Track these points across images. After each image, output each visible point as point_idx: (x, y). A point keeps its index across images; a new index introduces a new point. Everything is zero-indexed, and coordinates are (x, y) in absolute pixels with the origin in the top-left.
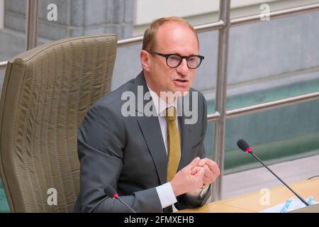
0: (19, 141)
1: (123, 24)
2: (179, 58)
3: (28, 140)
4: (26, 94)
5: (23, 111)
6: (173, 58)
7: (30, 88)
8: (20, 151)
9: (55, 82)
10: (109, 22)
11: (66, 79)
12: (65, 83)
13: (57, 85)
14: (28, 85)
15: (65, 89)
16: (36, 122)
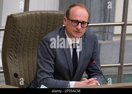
0: (10, 51)
1: (108, 33)
2: (78, 22)
3: (16, 51)
4: (14, 30)
5: (13, 38)
6: (75, 22)
7: (16, 28)
8: (11, 55)
9: (31, 28)
10: (101, 32)
11: (38, 28)
12: (37, 29)
13: (32, 30)
14: (15, 26)
15: (37, 32)
16: (20, 44)
